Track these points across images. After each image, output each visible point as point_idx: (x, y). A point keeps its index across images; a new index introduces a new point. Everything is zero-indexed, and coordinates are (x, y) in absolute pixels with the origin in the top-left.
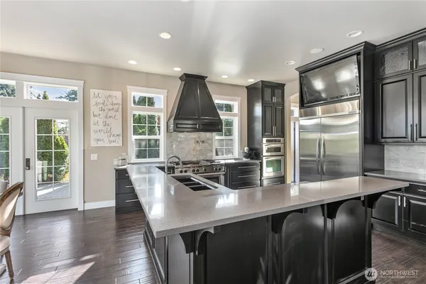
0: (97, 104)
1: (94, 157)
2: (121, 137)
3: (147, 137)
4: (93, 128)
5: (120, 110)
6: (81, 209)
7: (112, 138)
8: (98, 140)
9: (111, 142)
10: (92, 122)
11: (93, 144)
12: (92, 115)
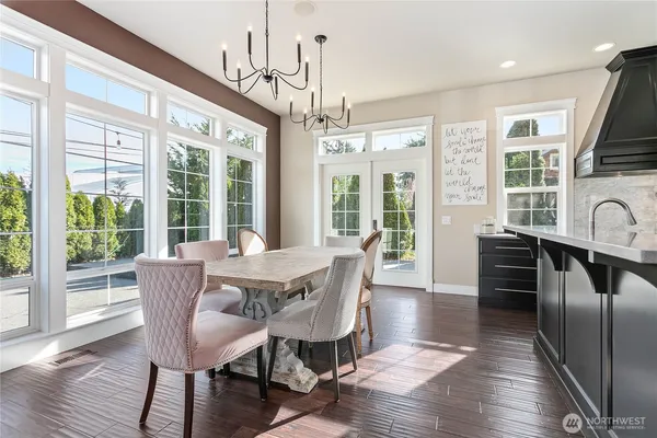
0: (450, 145)
1: (446, 220)
2: (485, 191)
3: (530, 189)
4: (445, 179)
5: (484, 149)
6: (429, 290)
7: (472, 193)
8: (452, 196)
9: (469, 198)
10: (443, 171)
11: (445, 202)
12: (443, 161)
